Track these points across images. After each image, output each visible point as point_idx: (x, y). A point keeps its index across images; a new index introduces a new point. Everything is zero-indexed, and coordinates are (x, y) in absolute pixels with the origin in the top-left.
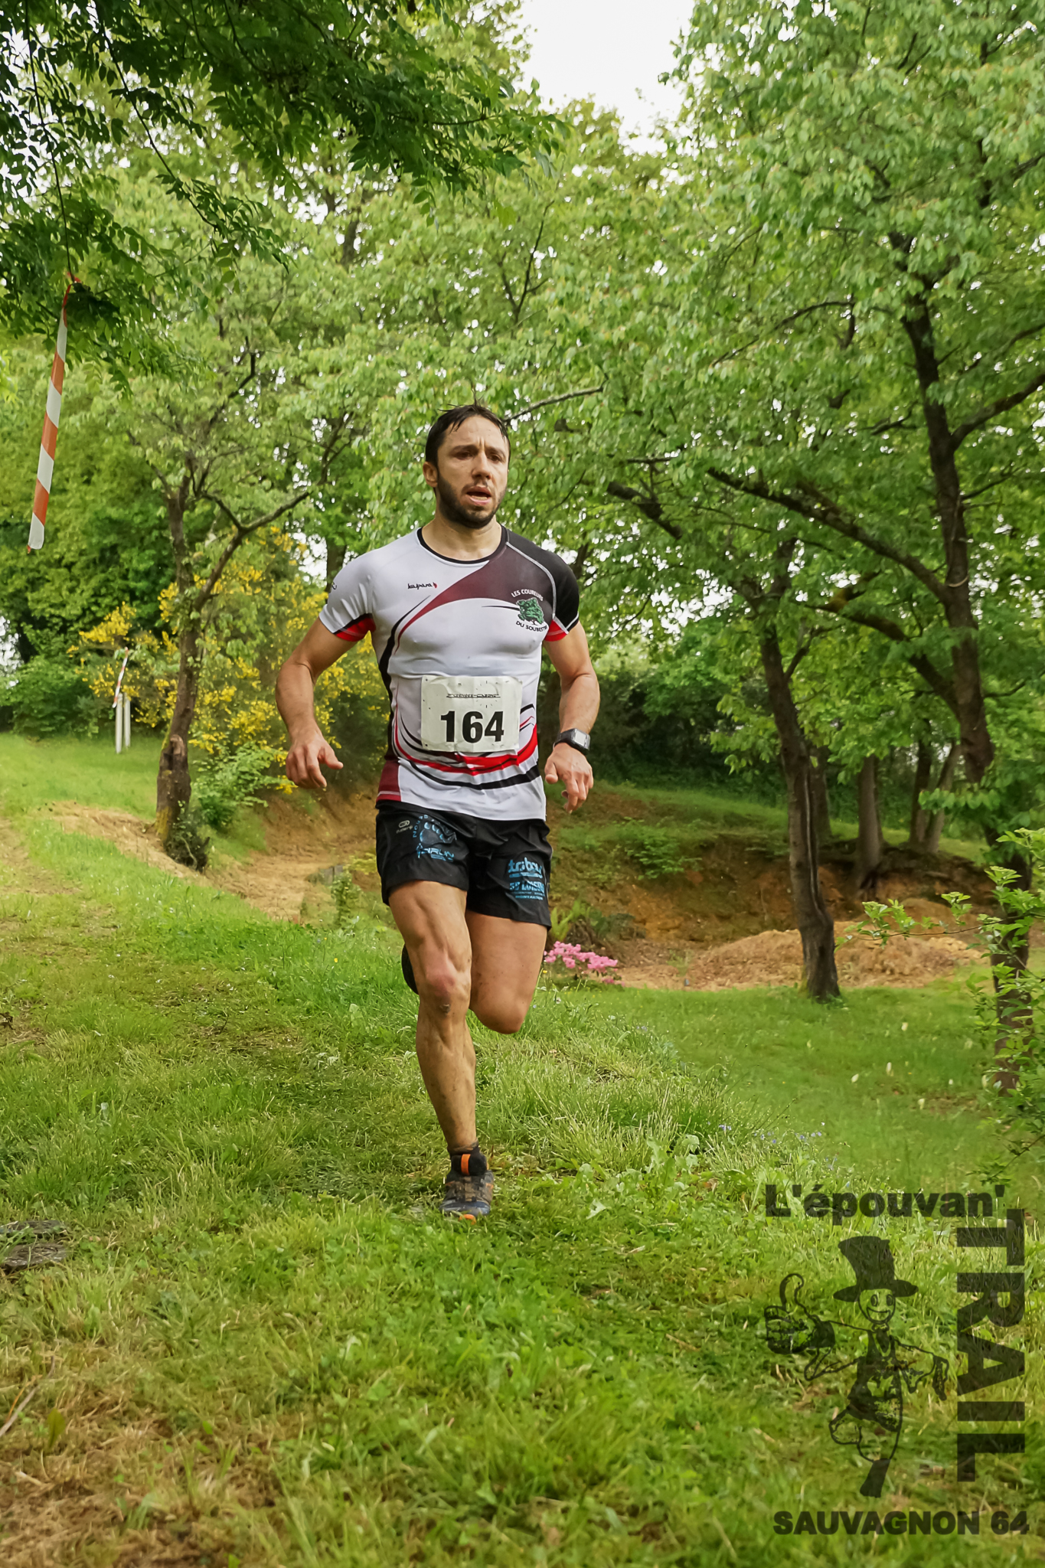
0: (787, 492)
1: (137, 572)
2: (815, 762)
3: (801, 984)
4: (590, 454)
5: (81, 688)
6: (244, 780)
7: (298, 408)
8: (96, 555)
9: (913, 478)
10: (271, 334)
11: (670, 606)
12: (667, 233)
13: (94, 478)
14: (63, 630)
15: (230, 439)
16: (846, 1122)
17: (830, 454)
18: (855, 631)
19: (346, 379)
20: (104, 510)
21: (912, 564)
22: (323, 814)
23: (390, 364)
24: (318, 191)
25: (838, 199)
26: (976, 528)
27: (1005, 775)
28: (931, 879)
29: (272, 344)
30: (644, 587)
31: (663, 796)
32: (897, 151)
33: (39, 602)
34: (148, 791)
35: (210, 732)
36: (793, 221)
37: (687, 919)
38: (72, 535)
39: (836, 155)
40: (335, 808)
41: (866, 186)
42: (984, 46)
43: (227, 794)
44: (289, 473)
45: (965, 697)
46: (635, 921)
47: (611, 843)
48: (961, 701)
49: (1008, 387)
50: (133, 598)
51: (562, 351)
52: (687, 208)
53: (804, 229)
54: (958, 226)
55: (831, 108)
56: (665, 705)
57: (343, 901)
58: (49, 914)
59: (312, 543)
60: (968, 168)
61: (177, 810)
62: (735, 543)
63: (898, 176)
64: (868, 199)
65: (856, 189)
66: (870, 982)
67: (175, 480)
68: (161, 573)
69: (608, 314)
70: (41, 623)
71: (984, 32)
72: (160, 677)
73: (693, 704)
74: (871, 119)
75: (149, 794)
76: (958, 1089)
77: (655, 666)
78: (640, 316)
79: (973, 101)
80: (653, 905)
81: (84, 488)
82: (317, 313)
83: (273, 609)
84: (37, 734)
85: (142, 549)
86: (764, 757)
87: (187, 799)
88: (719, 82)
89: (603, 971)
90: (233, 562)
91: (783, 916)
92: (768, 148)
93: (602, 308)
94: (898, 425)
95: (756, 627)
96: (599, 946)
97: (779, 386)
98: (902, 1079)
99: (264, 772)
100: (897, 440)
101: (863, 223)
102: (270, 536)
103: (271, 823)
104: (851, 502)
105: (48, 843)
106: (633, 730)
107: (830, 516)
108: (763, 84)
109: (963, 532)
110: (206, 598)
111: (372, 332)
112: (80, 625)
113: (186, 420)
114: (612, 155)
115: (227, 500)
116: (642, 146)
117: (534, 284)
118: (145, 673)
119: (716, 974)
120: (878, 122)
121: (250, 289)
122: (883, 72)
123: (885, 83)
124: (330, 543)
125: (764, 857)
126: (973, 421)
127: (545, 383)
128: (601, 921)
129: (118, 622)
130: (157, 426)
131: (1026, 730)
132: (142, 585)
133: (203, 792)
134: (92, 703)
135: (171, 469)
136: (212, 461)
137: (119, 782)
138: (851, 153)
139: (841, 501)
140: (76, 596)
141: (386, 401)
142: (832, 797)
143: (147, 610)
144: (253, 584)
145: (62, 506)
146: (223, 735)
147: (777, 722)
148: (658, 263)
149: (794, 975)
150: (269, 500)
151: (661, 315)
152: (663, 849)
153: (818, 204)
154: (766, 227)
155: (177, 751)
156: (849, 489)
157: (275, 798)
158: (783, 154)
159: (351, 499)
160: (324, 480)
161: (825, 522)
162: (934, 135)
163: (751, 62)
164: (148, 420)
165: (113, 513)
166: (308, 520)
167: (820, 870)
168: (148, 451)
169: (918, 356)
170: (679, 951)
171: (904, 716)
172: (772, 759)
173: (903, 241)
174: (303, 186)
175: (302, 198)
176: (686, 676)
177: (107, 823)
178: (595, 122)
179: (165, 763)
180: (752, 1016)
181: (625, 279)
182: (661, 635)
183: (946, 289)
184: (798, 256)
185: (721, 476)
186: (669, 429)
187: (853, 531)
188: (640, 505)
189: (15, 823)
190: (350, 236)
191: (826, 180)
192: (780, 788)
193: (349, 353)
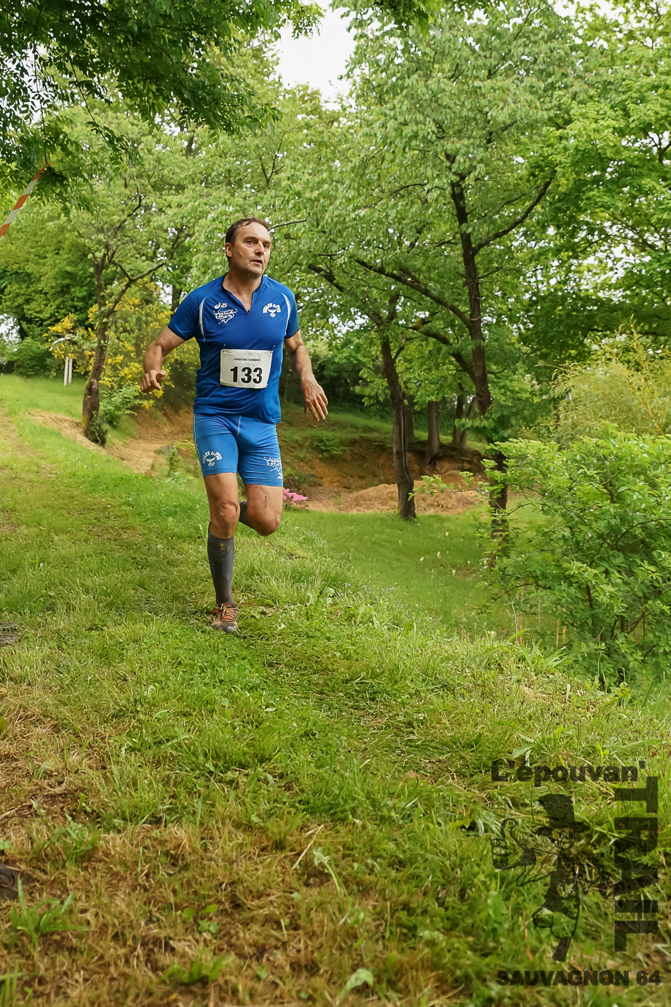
0: (395, 272)
1: (78, 298)
2: (406, 402)
3: (397, 511)
4: (300, 250)
5: (49, 354)
6: (125, 402)
7: (161, 223)
8: (59, 289)
9: (455, 268)
10: (149, 187)
11: (338, 323)
12: (340, 148)
13: (60, 252)
14: (41, 325)
15: (127, 236)
16: (416, 581)
17: (415, 255)
18: (426, 340)
19: (184, 210)
20: (64, 267)
21: (454, 309)
22: (164, 420)
23: (206, 204)
26: (485, 293)
27: (496, 412)
28: (462, 462)
29: (150, 192)
30: (325, 316)
32: (448, 117)
33: (30, 310)
34: (78, 405)
35: (110, 377)
36: (399, 145)
37: (343, 477)
38: (48, 279)
39: (420, 117)
40: (171, 417)
42: (490, 71)
43: (117, 408)
44: (155, 253)
45: (478, 374)
46: (317, 477)
47: (306, 439)
48: (477, 376)
49: (500, 227)
50: (76, 310)
51: (288, 201)
52: (350, 137)
53: (404, 149)
54: (476, 152)
55: (418, 95)
56: (334, 371)
57: (172, 463)
58: (25, 466)
59: (165, 287)
60: (481, 126)
61: (92, 415)
62: (370, 295)
63: (449, 127)
64: (434, 138)
65: (428, 133)
66: (431, 511)
67: (99, 255)
68: (90, 299)
69: (310, 185)
70: (29, 321)
71: (489, 65)
72: (87, 350)
73: (347, 371)
74: (436, 101)
75: (79, 407)
76: (472, 566)
77: (331, 353)
78: (326, 186)
79: (483, 95)
80: (326, 470)
81: (56, 256)
82: (172, 178)
83: (144, 318)
84: (26, 375)
85: (82, 287)
86: (381, 399)
87: (97, 410)
88: (366, 81)
89: (300, 502)
90: (125, 295)
91: (390, 477)
92: (388, 112)
93: (308, 182)
94: (449, 242)
95: (379, 336)
96: (299, 489)
97: (392, 222)
98: (445, 560)
99: (136, 397)
100: (449, 249)
101: (432, 148)
102: (145, 283)
103: (138, 423)
104: (426, 278)
105: (27, 430)
107: (416, 285)
108: (386, 83)
109: (478, 293)
110: (112, 312)
111: (198, 188)
113: (106, 226)
114: (316, 110)
115: (124, 265)
116: (331, 106)
117: (277, 168)
118: (80, 348)
119: (356, 505)
120: (440, 103)
122: (442, 80)
123: (442, 86)
124: (174, 287)
125: (382, 448)
126: (483, 242)
127: (279, 216)
128: (301, 477)
129: (67, 323)
130: (92, 229)
131: (509, 390)
132: (80, 304)
133: (106, 407)
134: (53, 361)
135: (97, 250)
136: (118, 246)
137: (64, 400)
138: (428, 116)
139: (421, 278)
140: (48, 308)
141: (202, 222)
142: (415, 420)
143: (82, 316)
144: (135, 306)
145: (44, 265)
146: (116, 379)
147: (389, 382)
148: (337, 161)
149: (393, 508)
150: (145, 266)
151: (336, 186)
152: (332, 442)
153: (411, 138)
154: (386, 148)
155: (94, 386)
156: (424, 272)
157: (141, 411)
158: (395, 115)
159: (184, 267)
160: (172, 258)
161: (412, 287)
162: (465, 110)
163: (382, 72)
164: (87, 225)
165: (69, 269)
166: (163, 276)
167: (408, 455)
168: (87, 241)
169: (458, 211)
170: (338, 494)
171: (448, 382)
172: (386, 400)
173: (451, 158)
174: (169, 118)
175: (168, 124)
176: (345, 358)
177: (57, 421)
178: (309, 95)
179: (87, 392)
180: (373, 527)
181: (320, 168)
182: (335, 338)
183: (469, 180)
184: (402, 161)
185: (362, 263)
186: (339, 240)
187: (426, 292)
188: (325, 276)
189: (12, 419)
190: (191, 141)
191: (415, 128)
192: (389, 414)
193: (186, 198)
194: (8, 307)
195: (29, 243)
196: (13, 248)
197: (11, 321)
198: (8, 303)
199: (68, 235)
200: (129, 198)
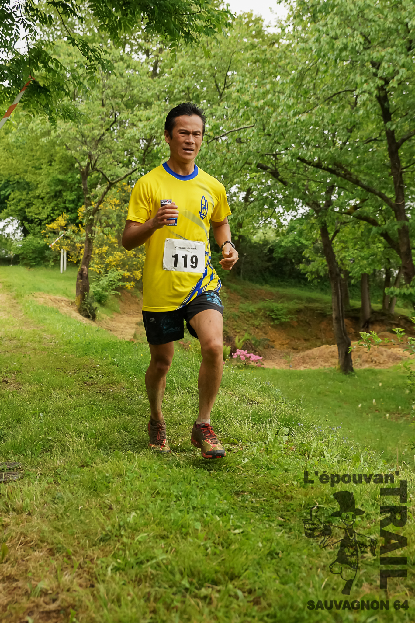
0: (330, 167)
1: (69, 201)
2: (342, 276)
3: (338, 367)
4: (250, 152)
5: (46, 247)
6: (111, 284)
7: (133, 134)
8: (53, 194)
9: (381, 160)
10: (122, 105)
11: (284, 213)
12: (280, 64)
13: (53, 164)
14: (40, 224)
15: (106, 147)
16: (356, 424)
17: (347, 151)
18: (358, 223)
19: (152, 123)
20: (56, 176)
21: (381, 196)
24: (143, 49)
25: (349, 48)
26: (408, 181)
28: (391, 325)
29: (123, 109)
30: (272, 206)
31: (281, 290)
32: (373, 29)
33: (30, 212)
34: (72, 288)
35: (97, 264)
36: (332, 57)
37: (291, 340)
38: (44, 186)
39: (349, 31)
41: (361, 43)
43: (104, 289)
44: (130, 162)
45: (404, 249)
46: (269, 341)
47: (260, 309)
48: (402, 251)
50: (68, 211)
51: (238, 110)
52: (289, 54)
53: (336, 60)
54: (398, 58)
55: (346, 12)
56: (282, 253)
58: (29, 337)
60: (402, 35)
61: (84, 296)
62: (309, 188)
63: (374, 39)
64: (362, 48)
66: (366, 366)
67: (84, 164)
68: (79, 201)
69: (256, 95)
70: (31, 221)
72: (78, 242)
73: (292, 253)
74: (363, 16)
75: (73, 290)
76: (403, 410)
77: (278, 238)
78: (270, 96)
79: (404, 8)
80: (277, 335)
81: (49, 167)
82: (140, 97)
83: (123, 215)
84: (29, 265)
85: (72, 191)
86: (322, 274)
87: (88, 291)
88: (302, 3)
89: (256, 361)
90: (107, 196)
91: (331, 339)
92: (321, 28)
93: (254, 93)
94: (375, 140)
95: (318, 221)
96: (255, 351)
97: (326, 124)
98: (379, 406)
99: (119, 280)
100: (375, 146)
101: (360, 58)
102: (123, 186)
103: (122, 301)
104: (356, 171)
105: (31, 309)
106: (269, 264)
107: (347, 176)
108: (319, 3)
109: (402, 182)
110: (96, 211)
111: (162, 104)
112: (46, 222)
113: (88, 139)
114: (259, 33)
115: (104, 172)
117: (228, 84)
118: (72, 241)
119: (303, 363)
120: (365, 17)
121: (114, 87)
125: (323, 315)
126: (406, 137)
127: (231, 123)
128: (256, 341)
129: (61, 221)
130: (77, 142)
132: (71, 206)
133: (95, 289)
134: (51, 253)
135: (83, 159)
137: (61, 284)
138: (355, 30)
139: (352, 170)
140: (45, 210)
142: (350, 291)
143: (73, 215)
144: (116, 205)
145: (40, 175)
146: (103, 266)
147: (327, 260)
148: (279, 77)
149: (335, 363)
150: (121, 171)
151: (279, 97)
152: (282, 312)
153: (341, 50)
154: (320, 61)
155: (84, 272)
156: (355, 166)
157: (124, 291)
158: (327, 30)
160: (144, 164)
161: (346, 179)
162: (388, 22)
164: (73, 139)
165: (60, 177)
167: (346, 320)
168: (73, 152)
169: (384, 112)
170: (288, 353)
171: (378, 257)
172: (325, 275)
173: (376, 65)
174: (137, 47)
175: (136, 52)
176: (290, 242)
177: (55, 301)
178: (253, 21)
179: (79, 277)
180: (318, 380)
181: (264, 82)
182: (280, 225)
183: (393, 83)
184: (334, 72)
185: (303, 160)
186: (282, 141)
187: (357, 182)
188: (271, 173)
189: (19, 301)
190: (155, 67)
191: (345, 41)
192: (328, 287)
193: (153, 112)
194: (12, 211)
195: (26, 158)
196: (14, 162)
197: (16, 223)
198: (13, 208)
199: (57, 148)
200: (107, 115)
